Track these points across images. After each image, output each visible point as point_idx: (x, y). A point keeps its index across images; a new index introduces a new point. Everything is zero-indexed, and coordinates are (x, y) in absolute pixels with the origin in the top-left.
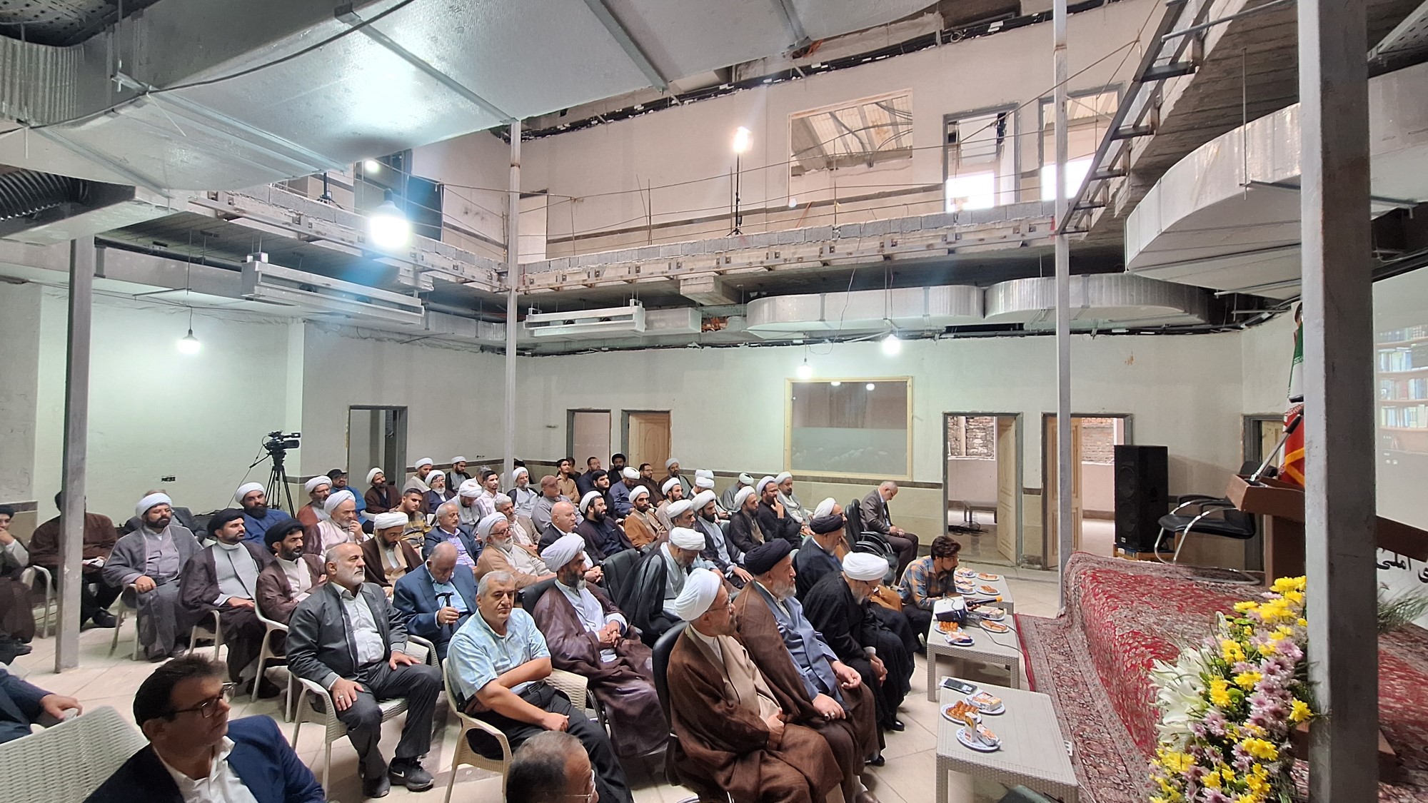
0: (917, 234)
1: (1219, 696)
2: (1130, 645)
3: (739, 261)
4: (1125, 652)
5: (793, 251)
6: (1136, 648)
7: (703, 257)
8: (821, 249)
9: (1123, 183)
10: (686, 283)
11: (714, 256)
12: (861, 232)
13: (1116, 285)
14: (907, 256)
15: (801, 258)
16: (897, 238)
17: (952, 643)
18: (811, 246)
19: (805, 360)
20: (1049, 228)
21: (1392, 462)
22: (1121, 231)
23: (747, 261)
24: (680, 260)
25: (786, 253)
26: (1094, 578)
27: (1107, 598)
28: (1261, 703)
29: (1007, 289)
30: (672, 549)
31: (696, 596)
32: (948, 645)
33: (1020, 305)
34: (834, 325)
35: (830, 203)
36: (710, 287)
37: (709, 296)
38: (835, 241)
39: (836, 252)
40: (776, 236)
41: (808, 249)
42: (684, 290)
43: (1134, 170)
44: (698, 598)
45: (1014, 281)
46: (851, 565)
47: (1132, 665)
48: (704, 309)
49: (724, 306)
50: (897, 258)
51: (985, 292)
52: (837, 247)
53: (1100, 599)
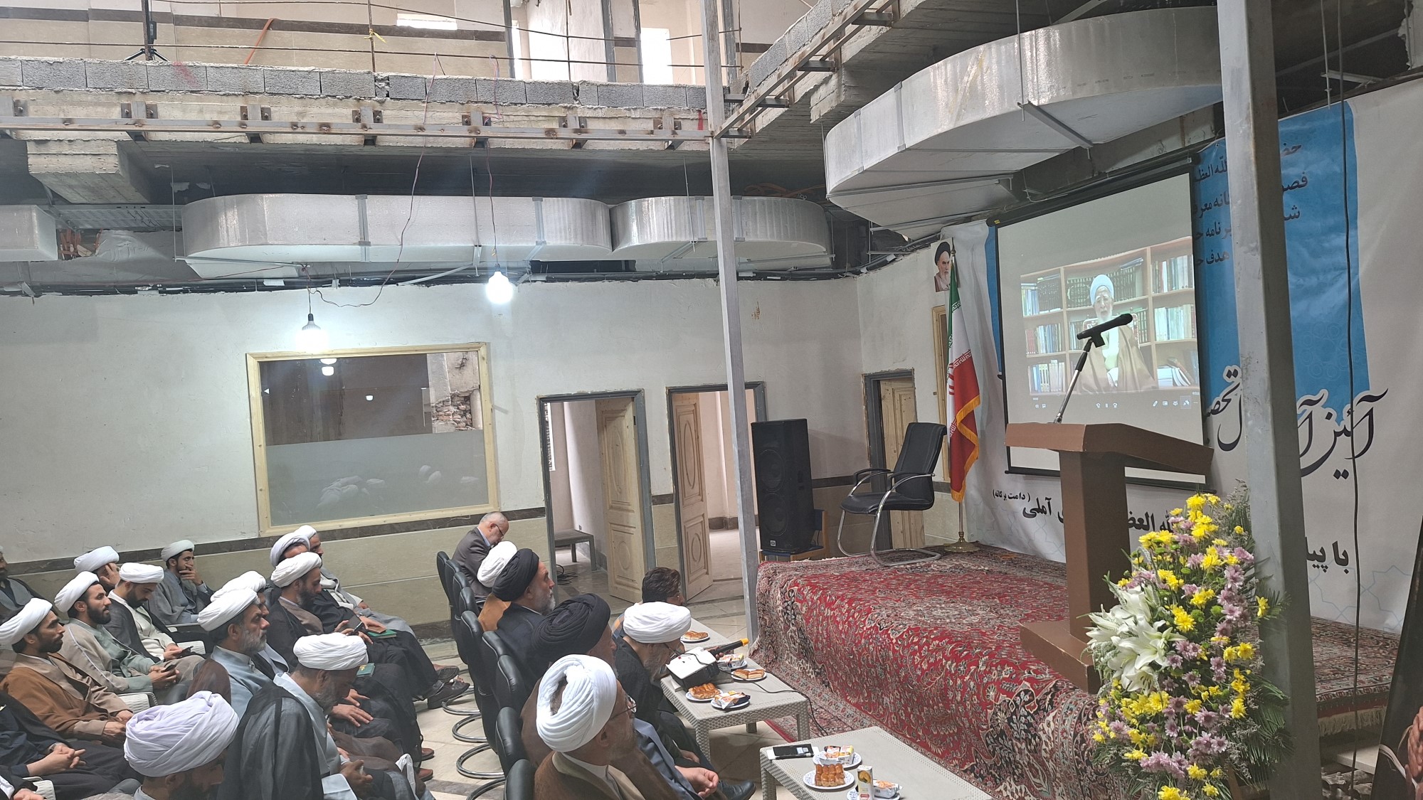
0: (521, 110)
1: (1183, 622)
3: (177, 114)
5: (297, 109)
7: (84, 98)
8: (355, 112)
9: (826, 81)
10: (43, 149)
11: (114, 99)
12: (428, 93)
14: (509, 144)
15: (328, 125)
16: (490, 110)
18: (335, 105)
19: (311, 317)
20: (696, 127)
22: (819, 144)
24: (22, 97)
25: (284, 112)
29: (640, 211)
33: (659, 236)
34: (384, 251)
35: (361, 30)
36: (111, 164)
37: (96, 185)
38: (382, 103)
39: (385, 122)
40: (259, 77)
41: (330, 111)
42: (38, 164)
43: (847, 65)
45: (650, 199)
50: (495, 144)
51: (611, 212)
52: (386, 113)
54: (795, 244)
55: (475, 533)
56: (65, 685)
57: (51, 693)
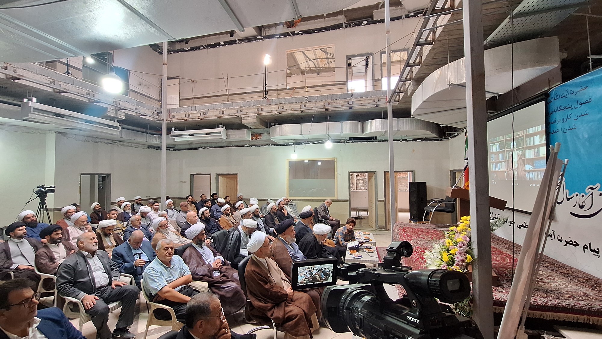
0: (338, 101)
1: (445, 258)
2: (416, 252)
3: (267, 110)
4: (414, 254)
5: (289, 106)
6: (418, 252)
7: (252, 108)
8: (300, 105)
9: (410, 84)
10: (244, 118)
11: (256, 108)
12: (316, 99)
13: (408, 122)
14: (334, 109)
15: (293, 109)
16: (330, 102)
17: (354, 258)
18: (296, 104)
19: (294, 151)
20: (385, 100)
21: (495, 183)
22: (410, 102)
23: (270, 110)
24: (242, 109)
25: (286, 107)
26: (403, 230)
27: (408, 237)
28: (458, 258)
29: (371, 123)
30: (243, 228)
31: (256, 241)
32: (353, 259)
33: (376, 129)
34: (306, 136)
35: (304, 88)
36: (255, 120)
37: (254, 124)
38: (306, 103)
39: (307, 107)
40: (282, 100)
41: (295, 106)
42: (244, 122)
43: (414, 79)
44: (257, 242)
45: (373, 120)
46: (317, 229)
47: (417, 259)
48: (252, 130)
49: (261, 129)
50: (331, 110)
51: (363, 124)
52: (307, 105)
53: (406, 237)
54: (417, 131)
55: (323, 204)
56: (230, 222)
57: (227, 223)
